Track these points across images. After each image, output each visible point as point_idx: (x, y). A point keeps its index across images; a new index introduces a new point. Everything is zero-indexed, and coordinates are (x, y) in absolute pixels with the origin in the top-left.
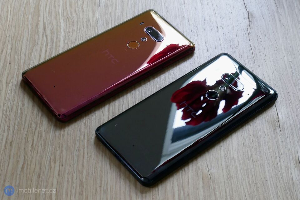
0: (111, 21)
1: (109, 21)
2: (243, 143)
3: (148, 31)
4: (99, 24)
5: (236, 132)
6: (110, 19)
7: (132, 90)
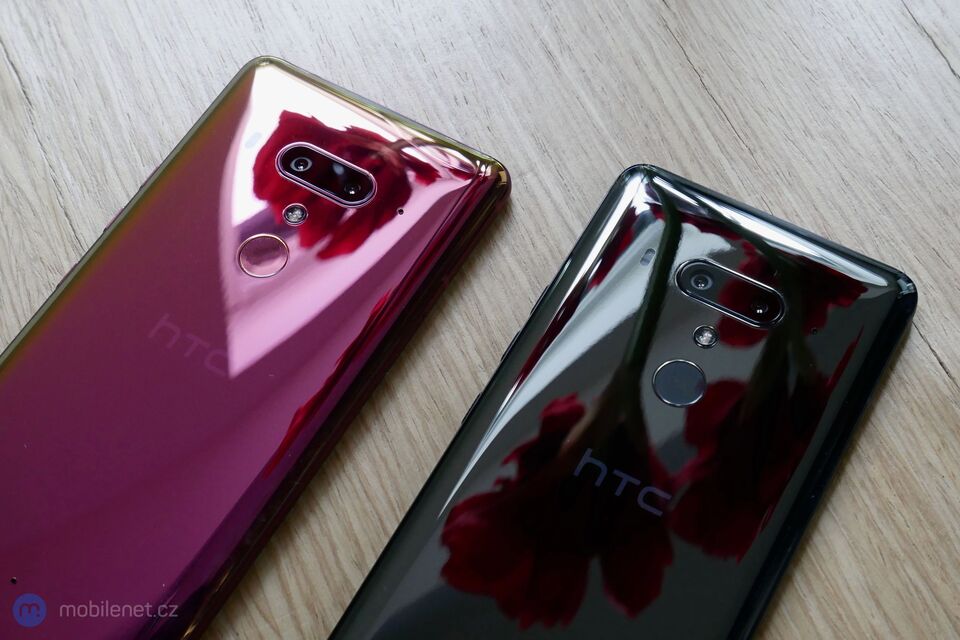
0: (112, 158)
1: (102, 162)
2: (876, 547)
3: (293, 166)
4: (67, 194)
5: (830, 507)
6: (105, 155)
7: (343, 466)
